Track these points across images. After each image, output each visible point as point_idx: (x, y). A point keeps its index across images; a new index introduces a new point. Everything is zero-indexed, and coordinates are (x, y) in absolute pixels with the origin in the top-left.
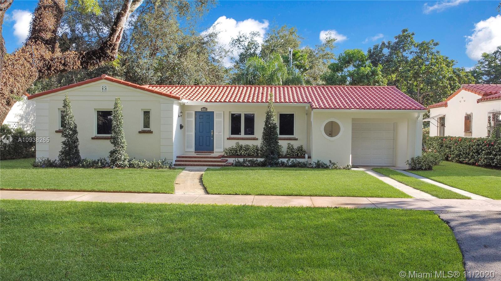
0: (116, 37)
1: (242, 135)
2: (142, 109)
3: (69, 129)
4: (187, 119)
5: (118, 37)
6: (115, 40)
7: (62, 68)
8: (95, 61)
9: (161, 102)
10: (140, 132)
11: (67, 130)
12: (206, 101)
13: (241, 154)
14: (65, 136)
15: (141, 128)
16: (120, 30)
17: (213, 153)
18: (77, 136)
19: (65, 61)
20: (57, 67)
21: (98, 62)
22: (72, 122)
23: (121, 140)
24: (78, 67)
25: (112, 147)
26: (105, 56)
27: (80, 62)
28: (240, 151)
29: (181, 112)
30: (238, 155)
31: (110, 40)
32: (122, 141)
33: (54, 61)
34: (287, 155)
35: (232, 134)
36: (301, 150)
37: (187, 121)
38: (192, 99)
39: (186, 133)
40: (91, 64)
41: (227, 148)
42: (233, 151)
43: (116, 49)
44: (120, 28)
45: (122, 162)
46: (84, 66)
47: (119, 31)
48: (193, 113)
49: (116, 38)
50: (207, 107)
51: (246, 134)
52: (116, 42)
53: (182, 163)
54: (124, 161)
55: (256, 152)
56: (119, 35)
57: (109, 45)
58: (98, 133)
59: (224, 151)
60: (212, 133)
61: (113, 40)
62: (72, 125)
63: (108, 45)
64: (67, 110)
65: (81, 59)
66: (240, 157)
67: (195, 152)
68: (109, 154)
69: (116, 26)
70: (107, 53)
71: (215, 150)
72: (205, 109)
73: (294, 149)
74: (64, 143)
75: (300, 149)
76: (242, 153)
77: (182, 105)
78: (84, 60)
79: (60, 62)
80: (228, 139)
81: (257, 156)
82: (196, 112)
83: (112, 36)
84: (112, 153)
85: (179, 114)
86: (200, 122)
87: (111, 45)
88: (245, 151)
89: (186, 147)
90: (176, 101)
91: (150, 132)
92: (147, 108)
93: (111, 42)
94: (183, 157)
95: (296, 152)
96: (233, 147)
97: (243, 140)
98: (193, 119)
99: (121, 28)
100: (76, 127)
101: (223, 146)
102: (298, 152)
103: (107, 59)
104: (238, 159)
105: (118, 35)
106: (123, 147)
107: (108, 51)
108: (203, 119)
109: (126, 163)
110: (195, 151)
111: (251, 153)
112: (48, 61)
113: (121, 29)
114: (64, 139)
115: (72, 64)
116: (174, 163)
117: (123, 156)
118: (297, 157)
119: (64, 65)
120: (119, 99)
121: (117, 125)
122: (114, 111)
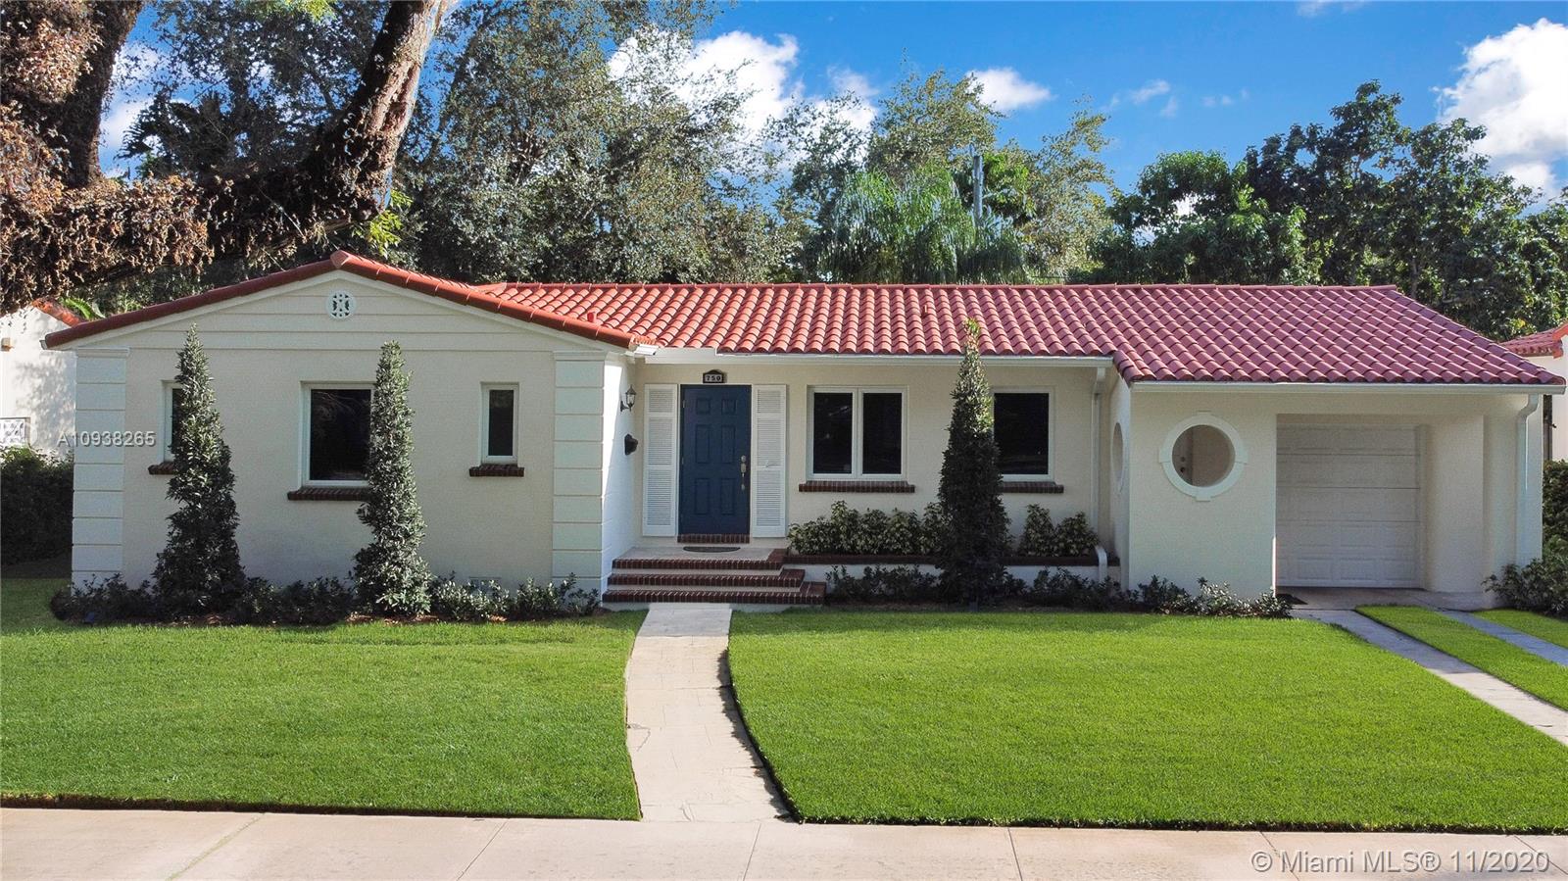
0: (383, 108)
1: (857, 474)
2: (483, 384)
3: (201, 464)
4: (649, 415)
5: (397, 108)
6: (379, 123)
7: (112, 256)
8: (280, 224)
9: (556, 358)
10: (475, 473)
11: (192, 471)
12: (723, 349)
13: (853, 546)
14: (186, 494)
15: (480, 454)
16: (406, 77)
17: (748, 541)
18: (232, 493)
19: (128, 226)
20: (87, 254)
21: (297, 226)
22: (210, 438)
23: (399, 507)
24: (198, 252)
25: (364, 537)
26: (333, 198)
27: (203, 227)
28: (849, 537)
29: (631, 392)
30: (841, 551)
31: (354, 122)
32: (407, 511)
33: (74, 226)
34: (1027, 550)
35: (817, 470)
36: (1080, 534)
37: (651, 420)
38: (669, 338)
39: (648, 467)
40: (261, 240)
41: (801, 524)
42: (822, 535)
43: (383, 167)
44: (406, 66)
45: (403, 596)
46: (227, 246)
47: (401, 81)
48: (670, 392)
49: (387, 115)
50: (723, 371)
51: (867, 469)
52: (383, 129)
53: (635, 589)
54: (411, 590)
55: (909, 540)
56: (401, 96)
57: (350, 145)
58: (315, 474)
59: (790, 536)
60: (743, 466)
61: (370, 120)
62: (211, 450)
63: (346, 148)
64: (192, 390)
65: (209, 216)
66: (852, 563)
67: (679, 541)
68: (354, 563)
69: (389, 58)
70: (342, 183)
71: (755, 530)
72: (719, 378)
73: (1050, 526)
74: (177, 520)
75: (1076, 527)
76: (859, 543)
77: (633, 361)
78: (229, 216)
79: (106, 233)
80: (803, 489)
81: (916, 558)
82: (684, 388)
83: (366, 104)
84: (369, 558)
85: (621, 397)
86: (697, 426)
87: (359, 146)
88: (870, 534)
89: (645, 521)
90: (613, 351)
91: (515, 471)
92: (501, 378)
93: (360, 131)
94: (637, 564)
95: (1060, 541)
96: (824, 521)
97: (858, 491)
98: (673, 416)
99: (410, 64)
100: (225, 457)
101: (783, 516)
102: (1070, 541)
103: (339, 213)
104: (844, 571)
105: (395, 97)
106: (407, 536)
107: (345, 177)
108: (708, 412)
109: (421, 596)
110: (680, 533)
111: (890, 544)
112: (41, 224)
113: (410, 72)
114: (179, 506)
115: (165, 237)
116: (604, 589)
117: (409, 571)
118: (1067, 558)
119: (126, 242)
120: (397, 347)
121: (388, 448)
122: (376, 394)
